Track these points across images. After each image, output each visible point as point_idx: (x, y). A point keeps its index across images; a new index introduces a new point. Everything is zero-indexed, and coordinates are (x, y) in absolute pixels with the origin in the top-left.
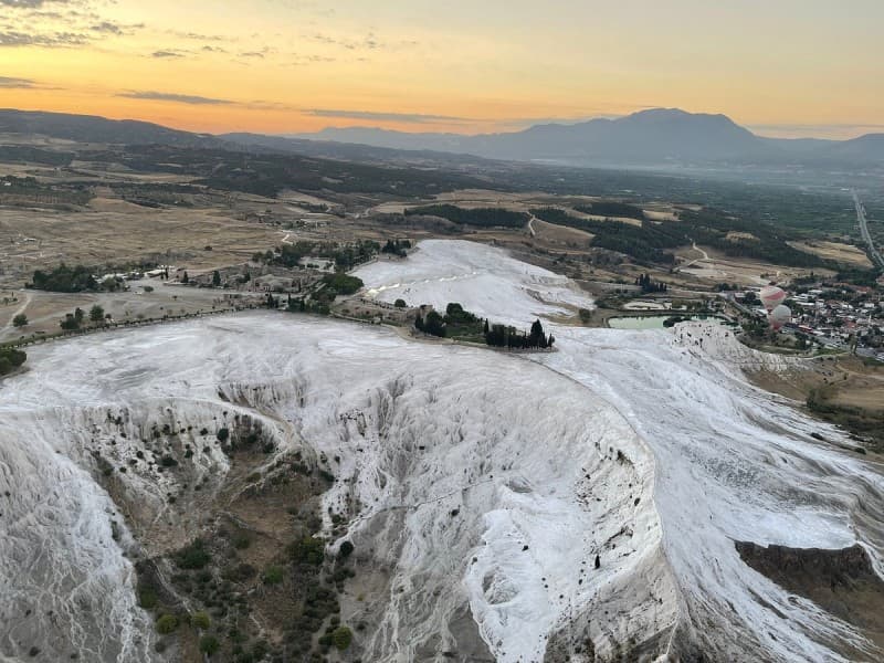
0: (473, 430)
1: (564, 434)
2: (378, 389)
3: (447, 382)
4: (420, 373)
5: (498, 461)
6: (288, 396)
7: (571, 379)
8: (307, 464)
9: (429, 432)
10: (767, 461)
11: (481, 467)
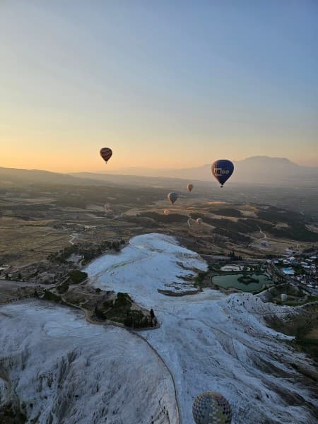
0: (104, 385)
1: (147, 391)
2: (63, 357)
3: (97, 353)
4: (86, 346)
5: (112, 408)
6: (17, 363)
7: (157, 353)
8: (14, 411)
9: (83, 386)
10: (258, 398)
11: (103, 411)
